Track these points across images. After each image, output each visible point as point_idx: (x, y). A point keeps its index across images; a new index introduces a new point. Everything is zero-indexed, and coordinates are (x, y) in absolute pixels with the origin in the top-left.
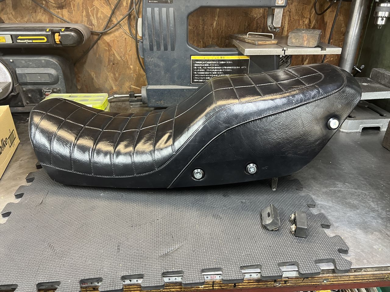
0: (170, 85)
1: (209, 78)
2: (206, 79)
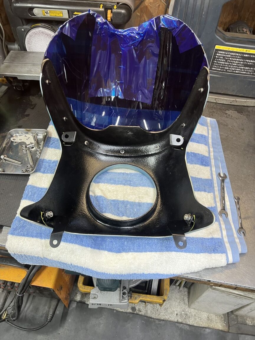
1: (227, 68)
2: (224, 69)
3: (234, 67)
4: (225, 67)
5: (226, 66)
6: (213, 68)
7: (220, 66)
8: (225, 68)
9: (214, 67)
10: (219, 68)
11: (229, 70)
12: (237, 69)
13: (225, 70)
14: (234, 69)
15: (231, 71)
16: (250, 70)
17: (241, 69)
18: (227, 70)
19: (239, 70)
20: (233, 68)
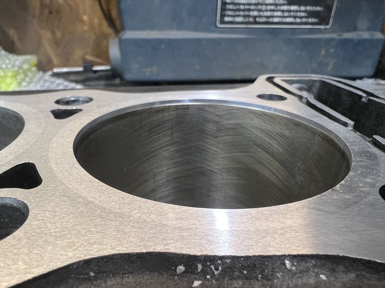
0: (171, 28)
1: (256, 13)
2: (249, 16)
3: (269, 7)
4: (249, 10)
5: (252, 7)
6: (227, 19)
7: (239, 10)
8: (252, 13)
9: (229, 16)
10: (239, 16)
11: (260, 16)
12: (276, 14)
13: (251, 20)
14: (268, 14)
15: (264, 20)
16: (301, 11)
17: (283, 11)
18: (255, 17)
19: (279, 14)
20: (267, 10)
